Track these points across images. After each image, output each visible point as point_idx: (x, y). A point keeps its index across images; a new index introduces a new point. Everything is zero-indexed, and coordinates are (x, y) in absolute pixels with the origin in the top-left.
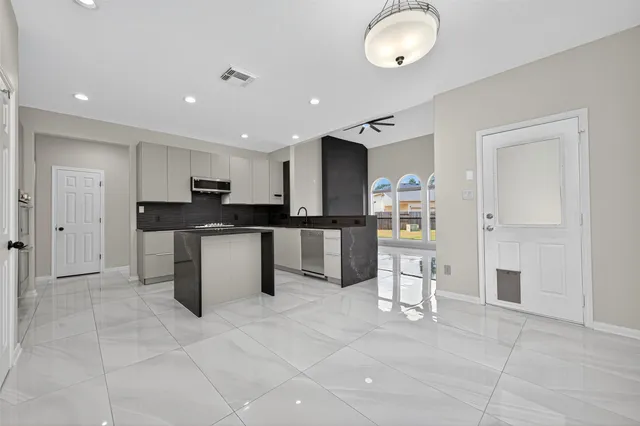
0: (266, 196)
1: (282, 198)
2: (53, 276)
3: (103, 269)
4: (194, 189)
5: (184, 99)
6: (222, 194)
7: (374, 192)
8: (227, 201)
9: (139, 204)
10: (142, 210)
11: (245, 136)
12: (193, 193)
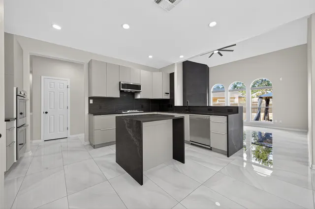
0: (161, 94)
1: (169, 95)
2: (42, 140)
3: (69, 136)
4: (121, 89)
5: (122, 26)
6: (136, 92)
7: (213, 92)
8: (139, 97)
9: (90, 98)
10: (91, 101)
11: (150, 57)
12: (121, 91)
